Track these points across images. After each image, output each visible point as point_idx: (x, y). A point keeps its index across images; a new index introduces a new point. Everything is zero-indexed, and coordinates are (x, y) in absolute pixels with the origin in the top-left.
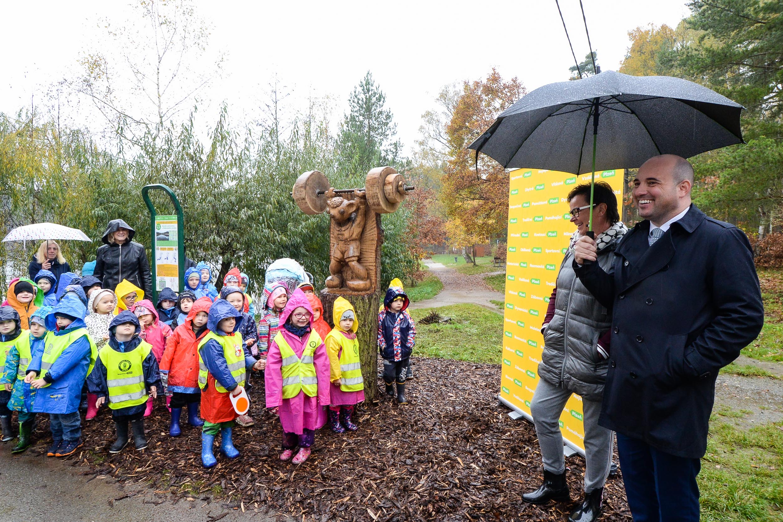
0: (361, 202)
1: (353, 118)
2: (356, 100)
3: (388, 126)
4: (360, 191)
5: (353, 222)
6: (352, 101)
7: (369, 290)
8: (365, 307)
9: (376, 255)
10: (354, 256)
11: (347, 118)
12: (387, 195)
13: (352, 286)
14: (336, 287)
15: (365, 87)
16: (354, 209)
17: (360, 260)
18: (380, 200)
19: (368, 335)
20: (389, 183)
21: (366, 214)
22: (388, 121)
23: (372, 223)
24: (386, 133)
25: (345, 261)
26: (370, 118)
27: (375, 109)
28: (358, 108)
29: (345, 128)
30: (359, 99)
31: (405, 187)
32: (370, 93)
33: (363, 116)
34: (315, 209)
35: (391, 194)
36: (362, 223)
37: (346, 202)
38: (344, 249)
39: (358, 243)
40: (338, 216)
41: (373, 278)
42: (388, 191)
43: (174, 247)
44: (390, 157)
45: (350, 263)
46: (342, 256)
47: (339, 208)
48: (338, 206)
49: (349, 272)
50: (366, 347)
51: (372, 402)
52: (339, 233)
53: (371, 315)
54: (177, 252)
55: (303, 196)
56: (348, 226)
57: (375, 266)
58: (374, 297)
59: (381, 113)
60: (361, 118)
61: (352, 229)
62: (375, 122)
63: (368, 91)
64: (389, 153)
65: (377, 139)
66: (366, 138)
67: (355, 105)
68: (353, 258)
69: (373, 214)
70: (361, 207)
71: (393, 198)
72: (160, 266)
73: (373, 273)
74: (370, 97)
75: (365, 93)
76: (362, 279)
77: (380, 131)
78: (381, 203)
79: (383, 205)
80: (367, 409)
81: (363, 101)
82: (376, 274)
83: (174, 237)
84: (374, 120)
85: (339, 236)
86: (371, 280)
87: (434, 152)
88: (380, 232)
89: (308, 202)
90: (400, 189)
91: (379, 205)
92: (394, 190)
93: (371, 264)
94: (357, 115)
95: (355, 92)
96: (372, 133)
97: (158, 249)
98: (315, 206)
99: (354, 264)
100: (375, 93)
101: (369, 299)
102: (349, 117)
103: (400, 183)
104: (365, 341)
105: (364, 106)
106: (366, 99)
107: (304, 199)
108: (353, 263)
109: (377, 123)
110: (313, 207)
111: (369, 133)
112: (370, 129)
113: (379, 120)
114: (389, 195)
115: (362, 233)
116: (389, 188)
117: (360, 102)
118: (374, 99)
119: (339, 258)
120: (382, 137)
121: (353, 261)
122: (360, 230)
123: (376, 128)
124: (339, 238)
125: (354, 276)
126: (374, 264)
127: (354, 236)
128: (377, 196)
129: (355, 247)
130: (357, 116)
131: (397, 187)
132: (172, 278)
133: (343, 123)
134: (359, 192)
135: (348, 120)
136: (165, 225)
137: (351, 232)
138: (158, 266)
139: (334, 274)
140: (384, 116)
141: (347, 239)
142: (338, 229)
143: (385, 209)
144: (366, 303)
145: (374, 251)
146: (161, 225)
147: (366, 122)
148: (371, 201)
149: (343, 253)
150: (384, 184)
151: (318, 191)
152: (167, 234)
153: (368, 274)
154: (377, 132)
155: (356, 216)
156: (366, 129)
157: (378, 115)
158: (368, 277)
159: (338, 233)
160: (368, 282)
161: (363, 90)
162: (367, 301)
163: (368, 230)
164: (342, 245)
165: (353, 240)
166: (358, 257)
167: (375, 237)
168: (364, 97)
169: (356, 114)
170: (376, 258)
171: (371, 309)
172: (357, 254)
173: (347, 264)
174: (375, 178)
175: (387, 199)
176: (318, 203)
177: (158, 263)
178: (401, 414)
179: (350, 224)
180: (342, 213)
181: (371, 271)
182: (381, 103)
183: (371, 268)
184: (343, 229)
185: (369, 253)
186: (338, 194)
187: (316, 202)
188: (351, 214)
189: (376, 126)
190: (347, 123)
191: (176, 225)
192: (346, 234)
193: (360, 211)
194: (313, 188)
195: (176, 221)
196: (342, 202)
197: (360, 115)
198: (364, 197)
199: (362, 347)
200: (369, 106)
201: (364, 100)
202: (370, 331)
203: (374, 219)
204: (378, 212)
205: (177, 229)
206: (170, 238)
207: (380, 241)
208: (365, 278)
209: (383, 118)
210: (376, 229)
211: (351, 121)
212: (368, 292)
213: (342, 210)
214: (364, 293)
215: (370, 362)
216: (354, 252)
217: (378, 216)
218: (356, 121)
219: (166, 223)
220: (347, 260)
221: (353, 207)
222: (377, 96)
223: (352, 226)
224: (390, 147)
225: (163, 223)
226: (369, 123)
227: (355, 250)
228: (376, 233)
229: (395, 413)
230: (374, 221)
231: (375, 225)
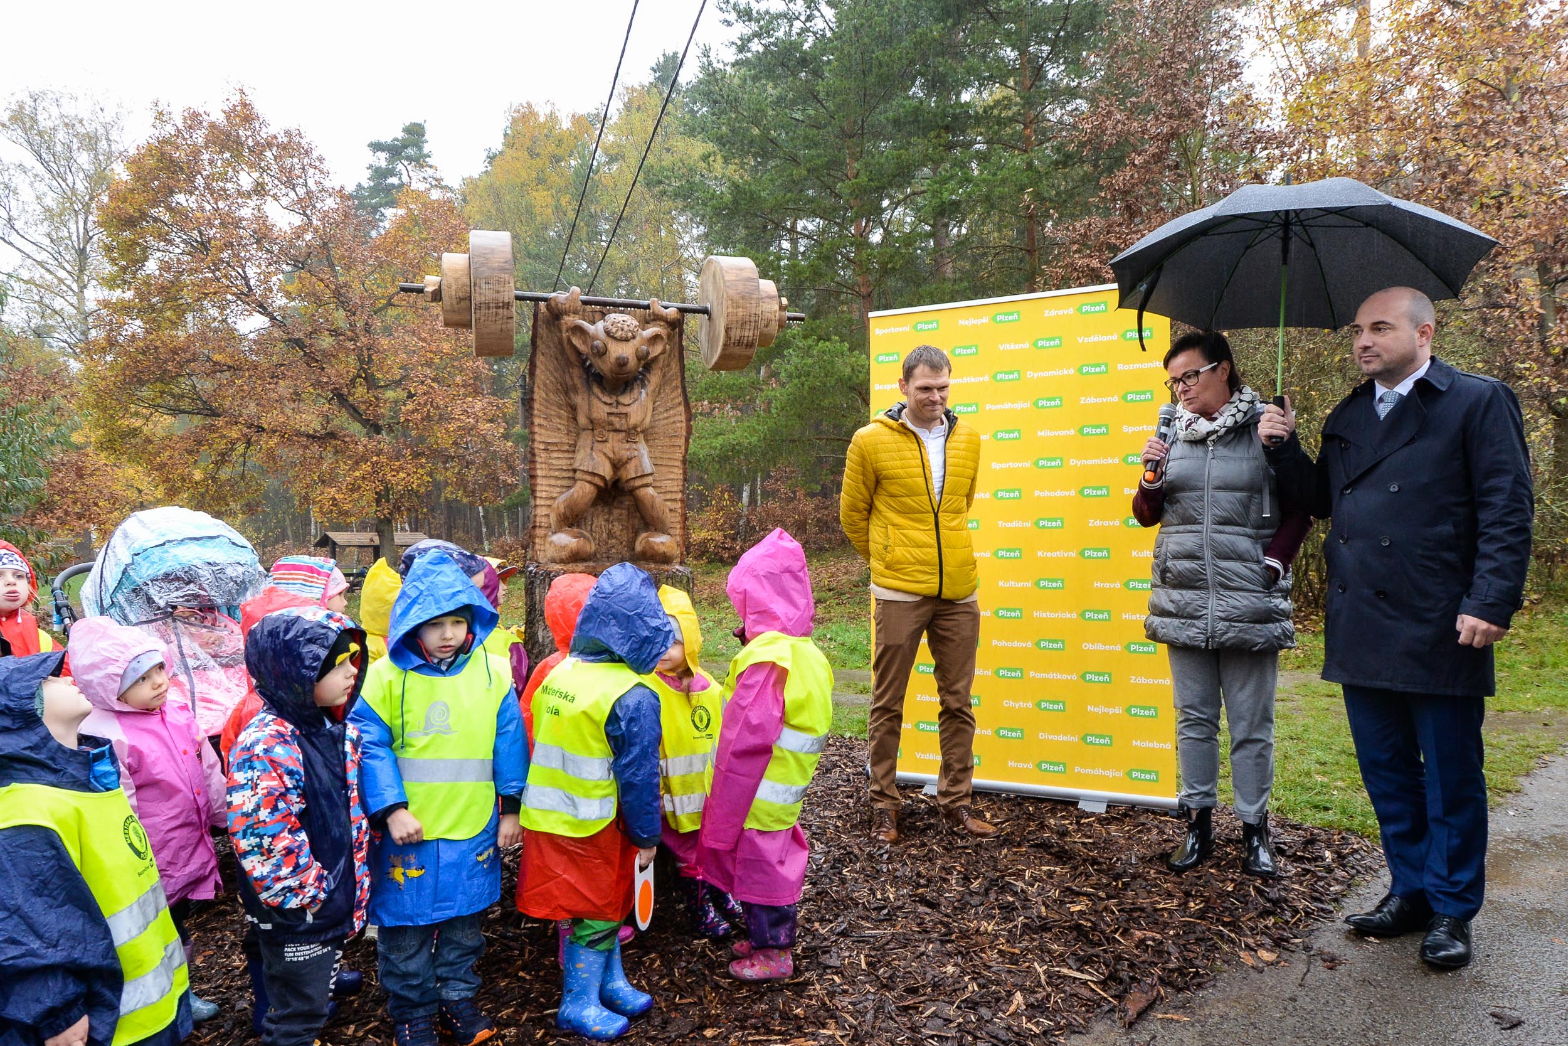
0: (669, 337)
5: (642, 384)
9: (683, 474)
10: (645, 474)
16: (660, 349)
20: (764, 298)
25: (623, 486)
38: (625, 454)
40: (632, 362)
41: (677, 531)
47: (635, 343)
48: (633, 337)
49: (600, 521)
52: (614, 410)
56: (635, 393)
57: (682, 501)
61: (642, 402)
70: (667, 347)
71: (772, 333)
76: (665, 532)
85: (612, 418)
93: (669, 496)
116: (766, 309)
119: (603, 477)
124: (611, 423)
126: (679, 496)
134: (660, 309)
137: (644, 409)
141: (635, 428)
142: (608, 400)
145: (678, 464)
149: (617, 465)
159: (607, 409)
163: (660, 409)
164: (616, 445)
165: (643, 432)
170: (684, 481)
174: (748, 279)
179: (637, 389)
180: (640, 356)
181: (672, 514)
183: (672, 505)
184: (625, 399)
185: (665, 469)
192: (632, 415)
196: (636, 329)
203: (678, 383)
208: (667, 530)
210: (682, 408)
213: (644, 349)
216: (649, 462)
221: (657, 343)
223: (640, 393)
228: (683, 418)
230: (677, 387)
231: (681, 399)
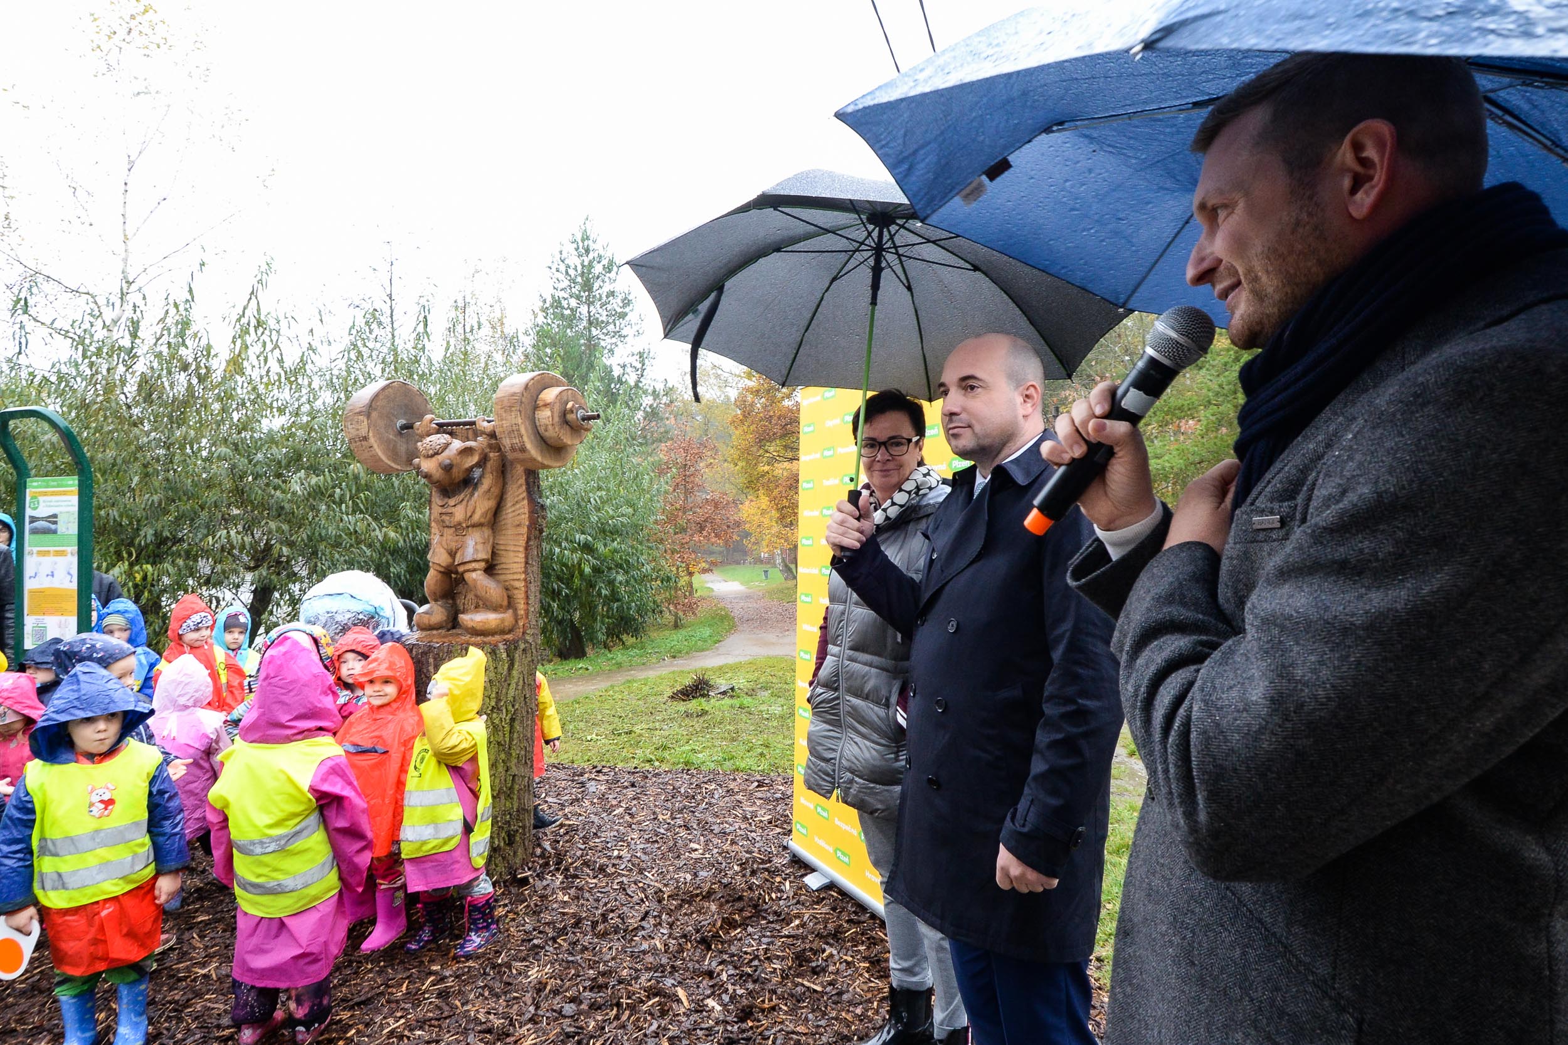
0: (490, 446)
1: (557, 303)
2: (562, 268)
3: (627, 318)
4: (489, 422)
5: (476, 486)
6: (554, 270)
7: (510, 631)
8: (500, 669)
9: (526, 557)
10: (475, 561)
11: (545, 301)
12: (542, 430)
13: (470, 624)
14: (437, 629)
15: (581, 245)
16: (475, 459)
17: (490, 569)
18: (525, 439)
19: (507, 728)
20: (546, 405)
21: (503, 470)
22: (627, 310)
23: (517, 492)
24: (624, 333)
25: (457, 573)
26: (590, 304)
27: (601, 287)
28: (566, 283)
29: (540, 319)
30: (568, 266)
31: (580, 413)
32: (591, 256)
33: (578, 297)
34: (394, 461)
35: (550, 427)
36: (496, 491)
37: (457, 444)
38: (453, 545)
39: (487, 532)
40: (437, 474)
41: (521, 606)
42: (543, 422)
43: (69, 549)
44: (631, 379)
45: (467, 576)
46: (450, 560)
47: (439, 457)
48: (437, 454)
49: (470, 596)
50: (503, 756)
51: (515, 876)
52: (444, 511)
53: (513, 686)
54: (75, 560)
55: (363, 432)
56: (462, 496)
57: (525, 580)
58: (522, 646)
59: (612, 294)
60: (573, 303)
61: (472, 502)
62: (600, 311)
63: (587, 251)
64: (628, 370)
65: (606, 342)
66: (582, 341)
67: (561, 277)
68: (474, 565)
69: (519, 470)
70: (492, 455)
71: (555, 435)
72: (37, 593)
73: (520, 596)
74: (591, 262)
75: (580, 256)
76: (495, 608)
77: (611, 328)
78: (529, 446)
79: (533, 451)
80: (503, 894)
81: (576, 269)
82: (527, 597)
83: (69, 526)
84: (598, 306)
85: (444, 517)
86: (515, 610)
87: (720, 372)
88: (537, 509)
89: (375, 446)
90: (570, 417)
91: (523, 450)
92: (557, 419)
93: (515, 577)
94: (566, 296)
95: (561, 253)
96: (594, 332)
97: (31, 553)
98: (394, 454)
99: (477, 577)
100: (600, 257)
101: (507, 650)
102: (549, 300)
103: (570, 405)
104: (499, 743)
105: (579, 279)
106: (583, 266)
107: (365, 438)
108: (474, 575)
109: (605, 313)
110: (389, 458)
111: (590, 331)
112: (590, 323)
113: (609, 307)
114: (546, 430)
115: (497, 511)
116: (544, 416)
117: (572, 272)
118: (598, 269)
119: (444, 564)
120: (614, 340)
121: (474, 570)
122: (491, 504)
123: (603, 322)
124: (443, 521)
125: (481, 603)
126: (523, 576)
127: (477, 518)
128: (518, 430)
129: (480, 540)
130: (565, 299)
131: (564, 414)
132: (63, 618)
133: (537, 310)
134: (485, 424)
135: (547, 305)
136: (45, 498)
137: (470, 509)
138: (31, 592)
139: (436, 600)
140: (619, 301)
141: (460, 524)
142: (441, 503)
143: (539, 459)
144: (501, 660)
145: (522, 549)
146: (41, 499)
147: (584, 309)
148: (507, 442)
149: (452, 554)
150: (536, 408)
151: (401, 422)
152: (53, 518)
153: (509, 597)
154: (604, 331)
155: (482, 476)
156: (585, 323)
157: (607, 297)
158: (510, 604)
159: (441, 510)
160: (508, 616)
161: (577, 249)
162: (504, 656)
163: (509, 505)
164: (450, 537)
165: (474, 526)
166: (486, 561)
167: (525, 519)
168: (578, 262)
169: (562, 294)
170: (527, 563)
171: (515, 673)
172: (484, 555)
173: (461, 580)
174: (514, 394)
175: (542, 437)
176: (402, 448)
177: (29, 585)
178: (578, 898)
179: (468, 491)
180: (448, 468)
181: (516, 592)
182: (613, 275)
183: (517, 584)
184: (452, 502)
185: (512, 554)
186: (441, 428)
187: (395, 447)
188: (470, 469)
189: (604, 318)
190: (544, 310)
191: (74, 500)
192: (459, 514)
193: (489, 465)
194: (389, 417)
195: (75, 489)
196: (447, 445)
197: (571, 296)
198: (493, 435)
199: (493, 757)
200: (588, 280)
201: (579, 268)
202: (513, 720)
203: (522, 481)
204: (530, 466)
205: (76, 509)
206: (61, 527)
207: (535, 530)
208: (501, 606)
209: (616, 304)
210: (526, 502)
211: (552, 306)
212: (509, 637)
213: (448, 462)
214: (497, 638)
215: (511, 788)
216: (476, 550)
217: (532, 475)
218: (563, 308)
219: (53, 494)
220: (461, 569)
221: (472, 455)
222: (605, 262)
223: (472, 495)
224: (628, 361)
225: (45, 494)
226: (589, 312)
227: (480, 547)
228: (526, 511)
229: (566, 898)
230: (521, 485)
231: (525, 494)
